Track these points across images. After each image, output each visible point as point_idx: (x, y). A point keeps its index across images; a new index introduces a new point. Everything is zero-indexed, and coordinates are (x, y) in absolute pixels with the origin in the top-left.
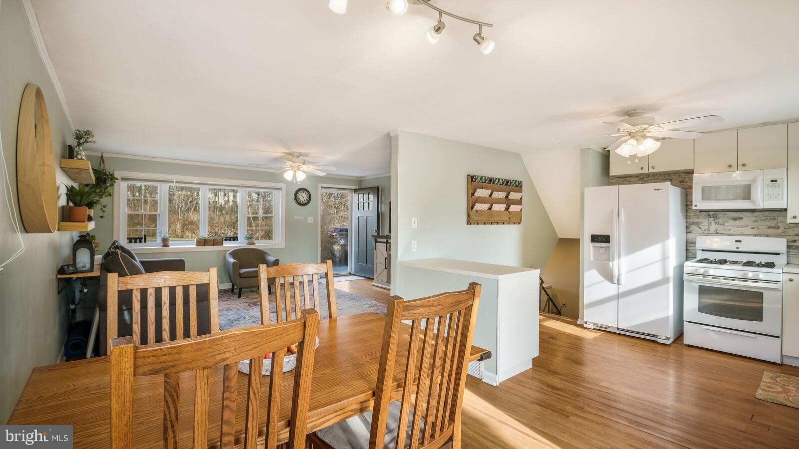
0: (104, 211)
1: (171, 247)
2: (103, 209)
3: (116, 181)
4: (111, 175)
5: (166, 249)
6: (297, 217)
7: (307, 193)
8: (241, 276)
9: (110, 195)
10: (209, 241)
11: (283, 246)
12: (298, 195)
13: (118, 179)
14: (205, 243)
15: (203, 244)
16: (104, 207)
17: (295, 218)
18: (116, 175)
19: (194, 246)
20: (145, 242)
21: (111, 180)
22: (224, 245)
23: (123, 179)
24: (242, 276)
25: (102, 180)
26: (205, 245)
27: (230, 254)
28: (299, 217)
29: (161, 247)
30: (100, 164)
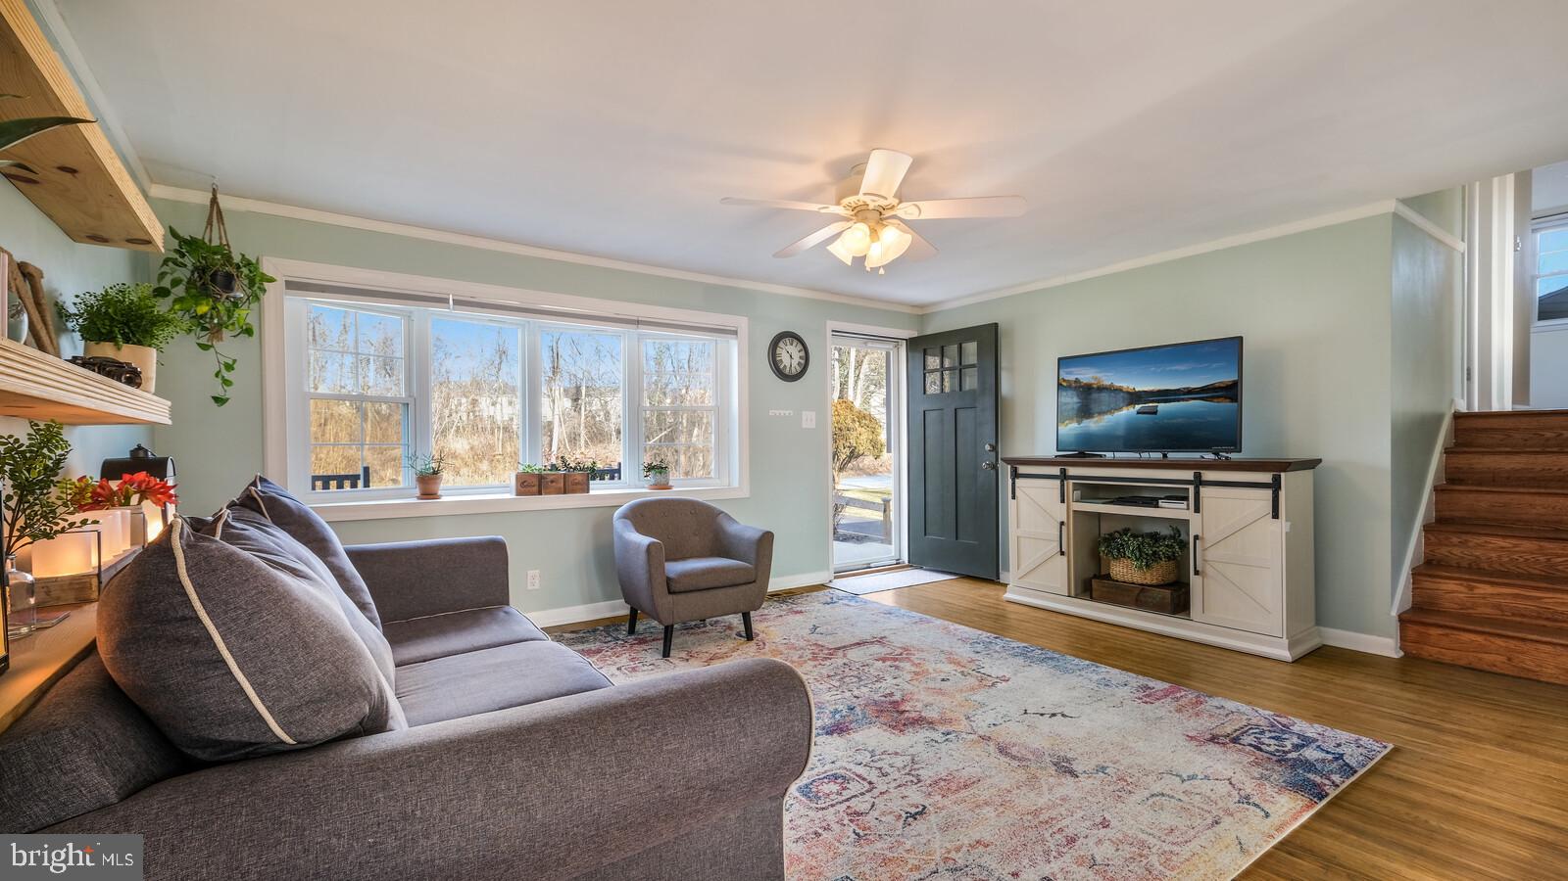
0: (226, 382)
1: (444, 499)
2: (224, 373)
3: (266, 285)
4: (249, 264)
5: (429, 507)
6: (777, 412)
7: (800, 347)
8: (672, 587)
9: (248, 331)
10: (552, 482)
11: (745, 493)
12: (779, 351)
13: (271, 280)
14: (540, 485)
15: (536, 489)
16: (229, 367)
17: (771, 413)
18: (267, 267)
19: (513, 496)
20: (367, 484)
21: (252, 283)
22: (592, 492)
23: (291, 285)
24: (675, 587)
25: (219, 278)
26: (540, 493)
27: (625, 516)
28: (782, 412)
29: (415, 500)
30: (210, 223)
